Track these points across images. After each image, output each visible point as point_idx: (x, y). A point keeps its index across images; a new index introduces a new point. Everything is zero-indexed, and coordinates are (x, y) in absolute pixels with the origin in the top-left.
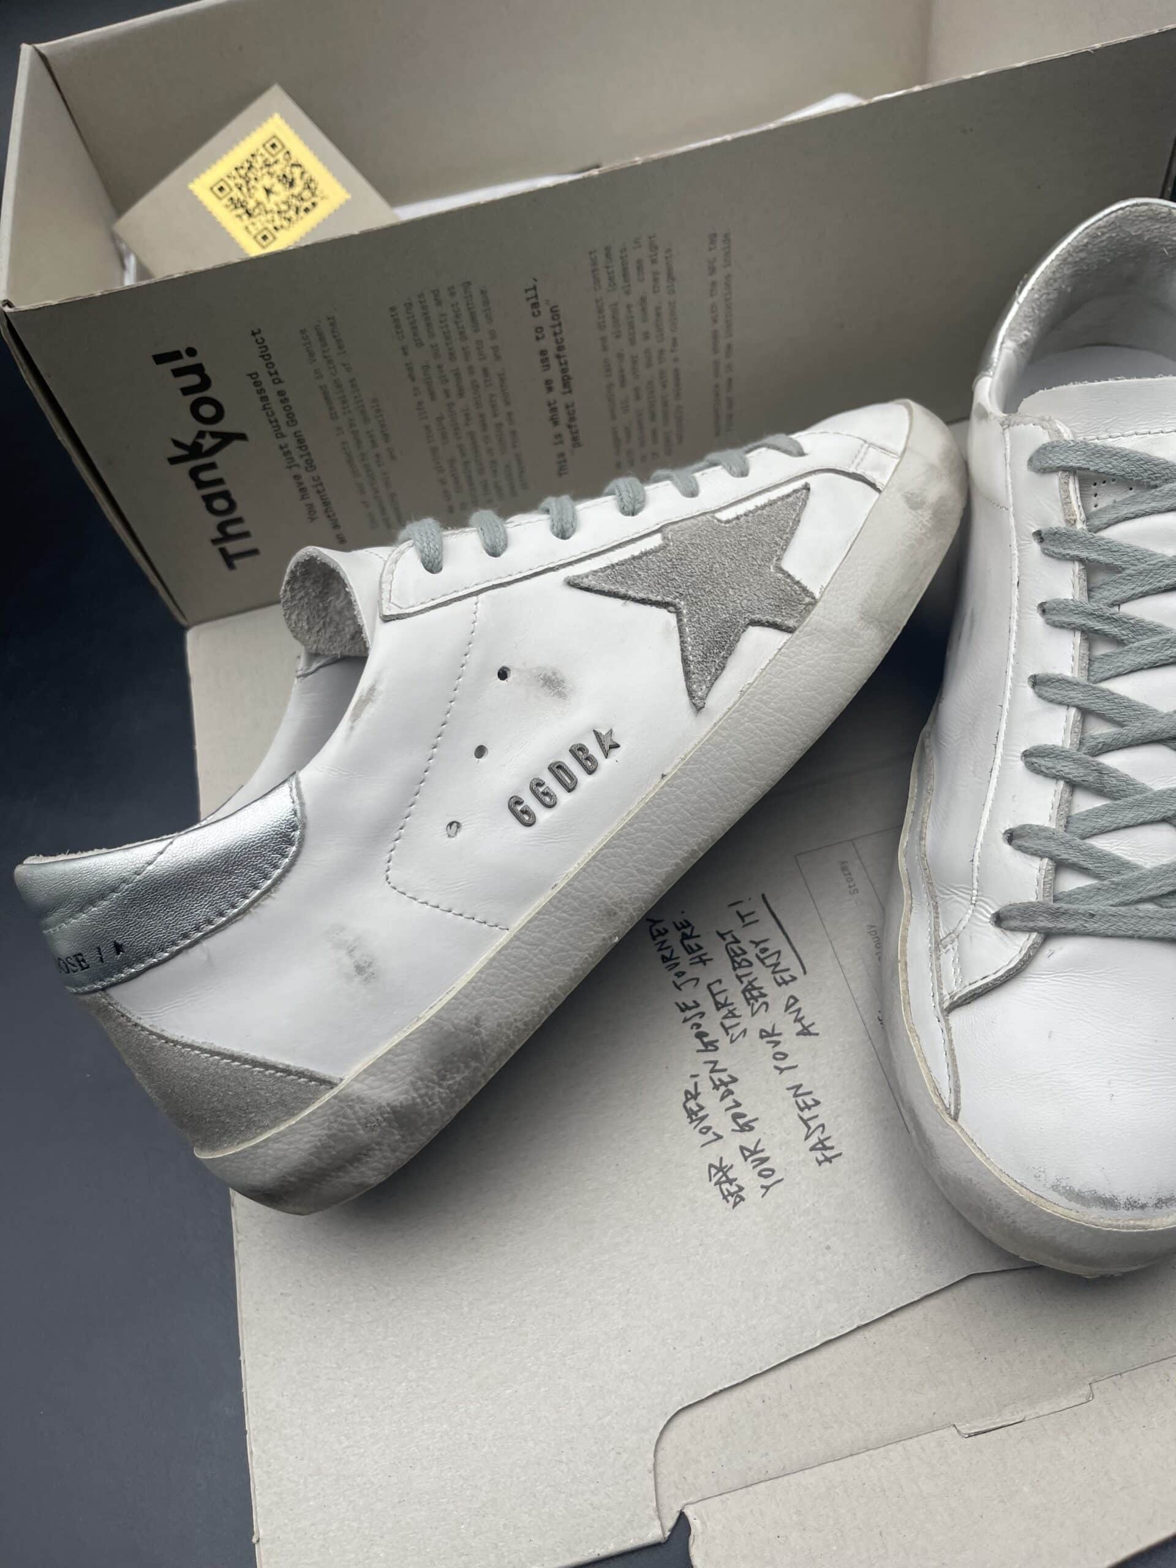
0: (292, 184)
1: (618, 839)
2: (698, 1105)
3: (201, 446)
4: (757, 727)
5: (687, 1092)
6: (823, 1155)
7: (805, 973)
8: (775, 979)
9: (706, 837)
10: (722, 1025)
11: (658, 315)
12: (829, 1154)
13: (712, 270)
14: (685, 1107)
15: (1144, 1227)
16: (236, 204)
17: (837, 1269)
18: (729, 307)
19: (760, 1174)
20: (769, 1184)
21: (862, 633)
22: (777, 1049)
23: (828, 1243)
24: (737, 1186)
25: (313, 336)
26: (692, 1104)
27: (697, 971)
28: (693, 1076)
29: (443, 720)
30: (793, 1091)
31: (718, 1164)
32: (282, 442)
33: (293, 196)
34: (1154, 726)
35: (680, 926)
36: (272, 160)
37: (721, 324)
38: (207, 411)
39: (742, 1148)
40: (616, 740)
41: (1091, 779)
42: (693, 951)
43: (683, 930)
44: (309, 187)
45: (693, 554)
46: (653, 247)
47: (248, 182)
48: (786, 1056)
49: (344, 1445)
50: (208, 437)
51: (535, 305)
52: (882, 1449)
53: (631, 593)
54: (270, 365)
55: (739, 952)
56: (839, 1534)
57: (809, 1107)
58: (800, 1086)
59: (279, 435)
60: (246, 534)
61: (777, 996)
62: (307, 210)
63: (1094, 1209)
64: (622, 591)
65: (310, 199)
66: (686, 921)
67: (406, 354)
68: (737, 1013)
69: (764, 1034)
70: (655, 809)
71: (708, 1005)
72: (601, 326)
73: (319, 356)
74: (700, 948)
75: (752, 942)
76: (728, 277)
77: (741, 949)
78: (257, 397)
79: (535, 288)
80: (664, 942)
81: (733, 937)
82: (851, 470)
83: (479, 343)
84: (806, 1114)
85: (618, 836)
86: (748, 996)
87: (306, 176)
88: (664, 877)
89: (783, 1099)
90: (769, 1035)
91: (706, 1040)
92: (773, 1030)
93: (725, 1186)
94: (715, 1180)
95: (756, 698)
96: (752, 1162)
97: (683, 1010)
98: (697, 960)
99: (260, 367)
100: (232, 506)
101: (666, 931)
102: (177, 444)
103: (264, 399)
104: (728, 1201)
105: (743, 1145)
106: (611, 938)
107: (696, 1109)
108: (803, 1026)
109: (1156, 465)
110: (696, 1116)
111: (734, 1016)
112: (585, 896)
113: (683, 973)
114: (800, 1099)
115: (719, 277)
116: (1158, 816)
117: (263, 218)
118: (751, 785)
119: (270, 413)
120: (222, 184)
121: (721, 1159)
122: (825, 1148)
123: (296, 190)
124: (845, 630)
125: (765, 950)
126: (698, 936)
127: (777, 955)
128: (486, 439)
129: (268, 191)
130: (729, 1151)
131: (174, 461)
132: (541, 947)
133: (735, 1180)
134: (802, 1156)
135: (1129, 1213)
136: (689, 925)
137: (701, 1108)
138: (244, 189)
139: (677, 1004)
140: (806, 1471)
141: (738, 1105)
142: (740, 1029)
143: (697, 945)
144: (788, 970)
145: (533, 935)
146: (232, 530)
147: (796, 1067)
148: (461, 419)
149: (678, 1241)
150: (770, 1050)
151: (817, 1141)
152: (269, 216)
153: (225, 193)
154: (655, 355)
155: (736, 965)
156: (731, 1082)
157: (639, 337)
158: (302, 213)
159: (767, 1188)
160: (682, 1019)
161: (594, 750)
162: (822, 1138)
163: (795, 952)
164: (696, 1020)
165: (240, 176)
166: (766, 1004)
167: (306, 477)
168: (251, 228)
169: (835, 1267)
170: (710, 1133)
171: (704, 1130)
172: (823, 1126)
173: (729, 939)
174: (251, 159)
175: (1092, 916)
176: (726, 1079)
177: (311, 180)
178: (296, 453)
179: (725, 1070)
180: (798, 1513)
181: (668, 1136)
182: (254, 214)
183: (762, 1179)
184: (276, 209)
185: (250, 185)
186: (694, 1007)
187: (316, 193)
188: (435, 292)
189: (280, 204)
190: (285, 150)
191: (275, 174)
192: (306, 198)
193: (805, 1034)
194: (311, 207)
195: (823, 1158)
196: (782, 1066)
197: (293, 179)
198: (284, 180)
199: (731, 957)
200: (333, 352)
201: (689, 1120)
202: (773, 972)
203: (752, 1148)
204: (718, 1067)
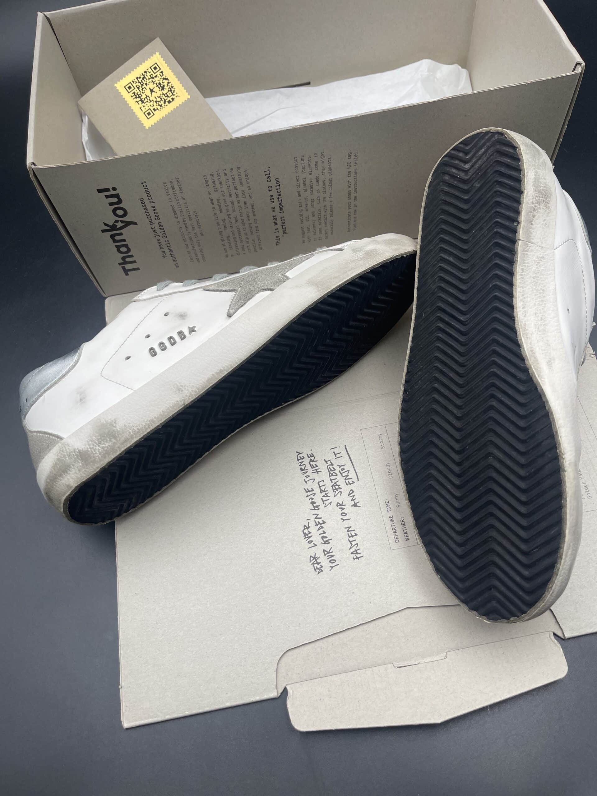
0: (163, 88)
2: (308, 531)
3: (116, 226)
5: (305, 526)
6: (356, 556)
7: (358, 480)
8: (346, 482)
10: (322, 499)
11: (324, 183)
12: (358, 556)
13: (349, 167)
14: (303, 532)
16: (137, 96)
17: (356, 602)
18: (356, 182)
19: (330, 562)
20: (333, 566)
22: (343, 511)
24: (320, 565)
25: (169, 185)
26: (306, 531)
27: (315, 476)
28: (307, 519)
30: (347, 529)
31: (314, 556)
32: (153, 226)
33: (163, 94)
35: (310, 456)
36: (154, 75)
37: (352, 188)
38: (120, 212)
39: (324, 551)
42: (314, 467)
43: (311, 458)
44: (171, 91)
46: (323, 157)
47: (142, 85)
48: (346, 514)
49: (157, 653)
50: (119, 222)
51: (269, 177)
52: (364, 670)
54: (149, 196)
55: (333, 469)
56: (343, 700)
57: (353, 536)
58: (351, 527)
59: (152, 223)
61: (346, 489)
62: (169, 102)
65: (171, 96)
66: (312, 454)
67: (210, 194)
68: (328, 495)
69: (338, 504)
71: (317, 490)
72: (298, 187)
73: (171, 193)
74: (317, 466)
75: (338, 465)
76: (356, 170)
77: (333, 468)
78: (142, 208)
79: (269, 171)
80: (302, 462)
81: (331, 462)
83: (243, 191)
84: (351, 539)
86: (334, 488)
87: (170, 85)
89: (343, 532)
90: (340, 505)
91: (315, 505)
92: (342, 503)
93: (315, 565)
94: (312, 562)
96: (328, 556)
97: (307, 492)
98: (315, 471)
99: (145, 196)
100: (129, 250)
101: (304, 458)
102: (106, 225)
103: (146, 209)
104: (316, 571)
105: (325, 549)
107: (307, 533)
108: (354, 502)
110: (307, 536)
111: (327, 496)
113: (309, 476)
114: (349, 533)
115: (352, 169)
117: (149, 104)
120: (130, 85)
121: (315, 554)
122: (357, 553)
123: (165, 92)
125: (344, 469)
126: (317, 461)
127: (348, 472)
128: (244, 229)
129: (152, 91)
130: (318, 551)
131: (103, 231)
133: (320, 563)
134: (348, 555)
136: (313, 456)
137: (310, 533)
138: (141, 89)
139: (305, 489)
140: (335, 676)
141: (324, 533)
142: (329, 502)
143: (315, 465)
144: (351, 479)
146: (128, 260)
147: (349, 519)
148: (233, 221)
149: (295, 585)
150: (340, 511)
151: (354, 550)
152: (151, 104)
153: (131, 90)
154: (322, 199)
155: (331, 475)
156: (322, 523)
157: (315, 192)
158: (167, 103)
159: (332, 567)
160: (306, 495)
162: (356, 549)
163: (355, 471)
164: (312, 496)
165: (139, 82)
166: (341, 492)
167: (163, 241)
168: (143, 108)
169: (355, 601)
170: (312, 543)
171: (310, 542)
172: (357, 544)
173: (329, 463)
174: (144, 74)
176: (321, 522)
177: (172, 87)
178: (158, 231)
179: (321, 518)
180: (329, 691)
181: (295, 543)
182: (145, 102)
183: (330, 563)
184: (155, 100)
185: (143, 87)
186: (311, 491)
187: (174, 94)
188: (225, 170)
189: (157, 98)
190: (160, 71)
191: (155, 83)
192: (169, 96)
193: (355, 506)
194: (171, 100)
195: (356, 557)
196: (344, 519)
197: (164, 86)
198: (159, 86)
199: (329, 471)
200: (177, 192)
201: (304, 537)
202: (345, 479)
203: (328, 551)
204: (318, 517)
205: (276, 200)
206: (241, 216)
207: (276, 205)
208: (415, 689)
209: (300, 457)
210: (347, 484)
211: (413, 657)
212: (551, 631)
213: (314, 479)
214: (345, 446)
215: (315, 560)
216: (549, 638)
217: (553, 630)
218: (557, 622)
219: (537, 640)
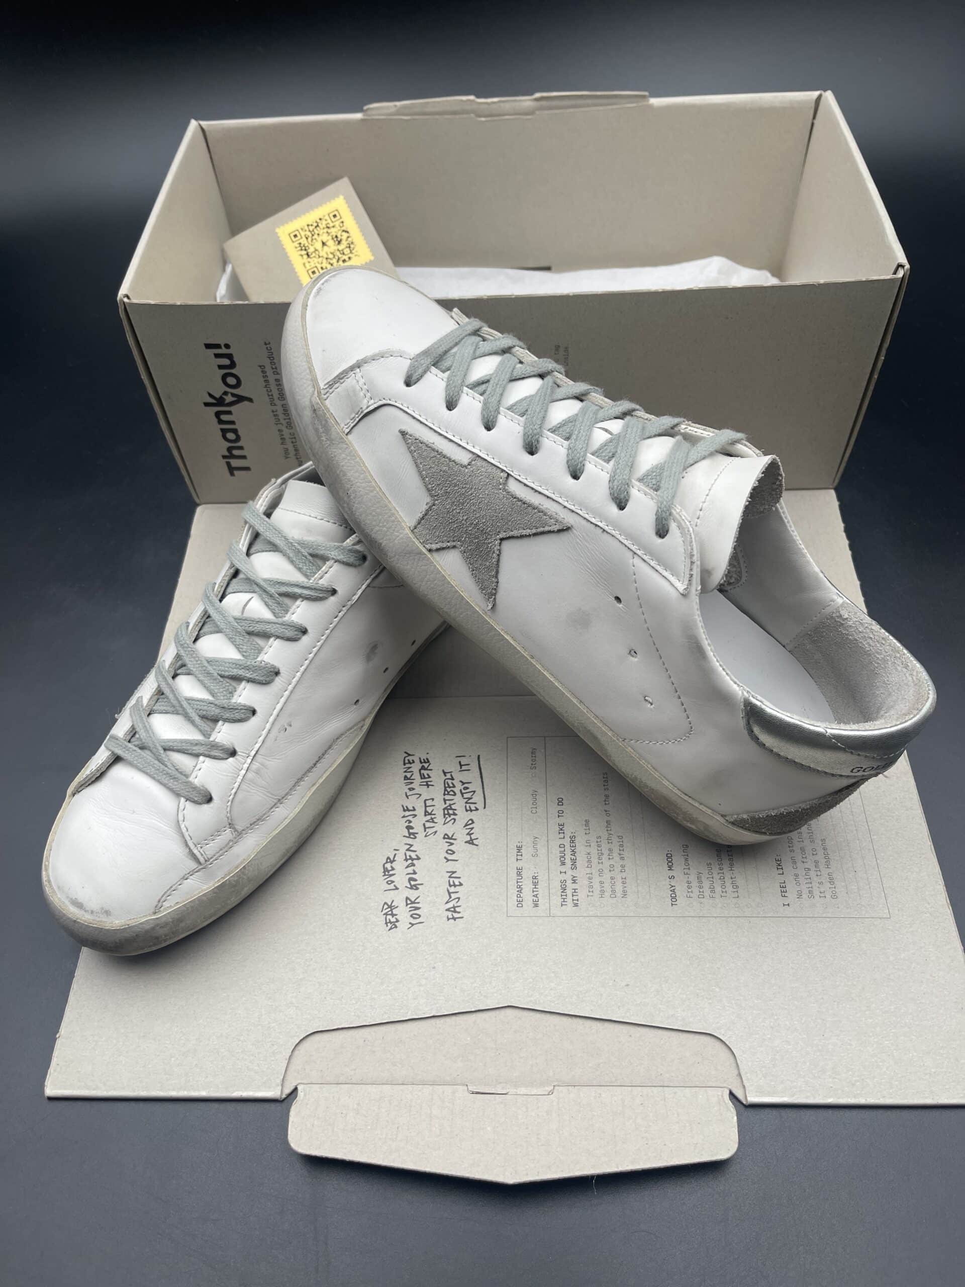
0: (339, 242)
2: (392, 867)
3: (224, 400)
5: (388, 858)
6: (452, 915)
7: (485, 808)
8: (466, 807)
10: (424, 825)
12: (456, 915)
14: (384, 866)
16: (302, 247)
19: (411, 916)
20: (415, 923)
22: (451, 848)
24: (396, 919)
26: (388, 866)
27: (423, 790)
28: (395, 850)
30: (449, 874)
31: (390, 904)
32: (274, 408)
33: (338, 250)
35: (423, 761)
36: (331, 225)
38: (231, 381)
39: (407, 898)
42: (425, 778)
43: (424, 764)
44: (350, 247)
47: (313, 235)
48: (454, 853)
50: (230, 395)
52: (421, 1086)
55: (451, 785)
57: (455, 886)
58: (455, 872)
59: (272, 403)
60: (244, 457)
61: (462, 816)
62: (344, 261)
65: (348, 254)
66: (427, 759)
68: (435, 820)
69: (446, 837)
71: (420, 811)
74: (429, 777)
75: (461, 781)
77: (453, 784)
78: (262, 380)
80: (409, 768)
81: (451, 775)
84: (452, 889)
86: (446, 812)
87: (349, 239)
89: (443, 877)
90: (449, 838)
91: (411, 831)
92: (452, 836)
93: (389, 917)
94: (384, 912)
96: (410, 907)
97: (404, 810)
98: (425, 783)
99: (267, 363)
100: (238, 438)
101: (413, 762)
103: (267, 381)
104: (387, 926)
105: (409, 896)
107: (390, 868)
108: (471, 838)
110: (388, 873)
111: (433, 822)
113: (413, 789)
114: (451, 880)
117: (316, 260)
119: (269, 390)
120: (297, 233)
121: (393, 901)
122: (455, 912)
123: (341, 247)
125: (467, 788)
126: (431, 770)
127: (472, 793)
129: (324, 244)
130: (398, 898)
131: (207, 404)
133: (396, 915)
134: (440, 912)
136: (428, 762)
137: (393, 869)
138: (310, 239)
139: (403, 806)
140: (374, 1085)
141: (415, 873)
142: (433, 830)
143: (428, 775)
144: (475, 803)
146: (235, 452)
147: (457, 861)
149: (350, 940)
150: (446, 846)
151: (452, 906)
152: (320, 260)
153: (297, 239)
155: (446, 793)
156: (415, 859)
158: (341, 262)
159: (413, 925)
160: (402, 815)
162: (455, 905)
163: (484, 794)
164: (410, 818)
165: (309, 231)
166: (455, 820)
167: (286, 432)
168: (307, 265)
169: (434, 980)
170: (392, 885)
171: (390, 882)
172: (459, 898)
173: (448, 776)
174: (318, 221)
176: (414, 857)
177: (352, 243)
178: (281, 417)
179: (415, 851)
180: (358, 1104)
181: (368, 880)
182: (312, 256)
183: (412, 919)
184: (325, 256)
185: (314, 237)
186: (411, 810)
187: (353, 251)
189: (329, 254)
190: (341, 220)
191: (331, 234)
192: (346, 253)
193: (470, 843)
194: (347, 259)
195: (451, 917)
196: (449, 858)
197: (341, 240)
198: (335, 239)
199: (445, 787)
201: (383, 874)
202: (466, 803)
203: (413, 900)
204: (411, 849)
208: (489, 1129)
209: (408, 760)
210: (467, 811)
211: (501, 1083)
212: (727, 1088)
213: (420, 795)
214: (479, 756)
215: (389, 909)
216: (720, 1097)
217: (730, 1087)
218: (740, 1075)
219: (700, 1096)
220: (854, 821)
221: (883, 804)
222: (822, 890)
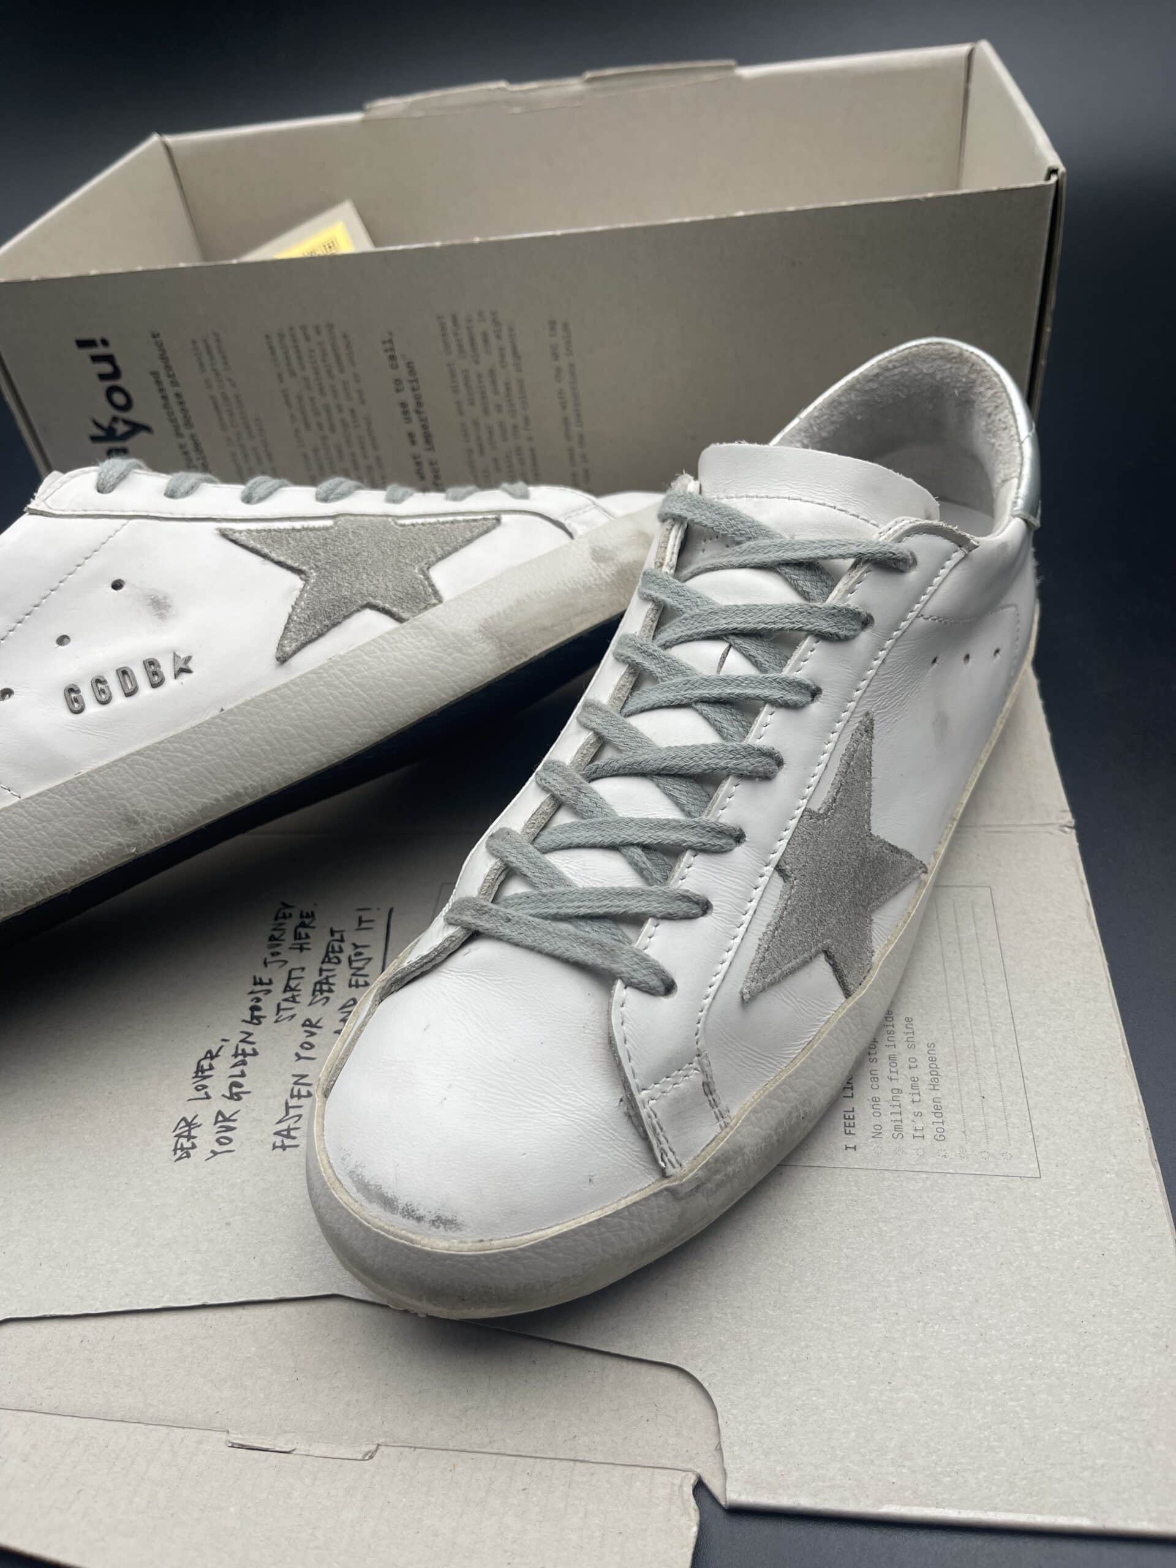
1: (152, 751)
2: (210, 1065)
3: (113, 429)
4: (331, 694)
5: (210, 1052)
6: (282, 1141)
8: (350, 981)
9: (255, 784)
11: (508, 390)
13: (556, 356)
14: (199, 1062)
15: (412, 1241)
17: (222, 1246)
19: (218, 1140)
20: (218, 1151)
21: (475, 643)
22: (310, 1040)
23: (231, 1220)
25: (201, 346)
27: (292, 955)
28: (223, 1040)
29: (37, 603)
30: (296, 1079)
31: (190, 1120)
32: (182, 441)
34: (641, 756)
35: (305, 916)
37: (570, 411)
38: (119, 399)
39: (220, 1113)
40: (191, 665)
41: (569, 795)
42: (300, 938)
43: (304, 919)
45: (350, 540)
46: (496, 323)
48: (312, 1046)
50: (120, 423)
51: (392, 358)
53: (273, 555)
54: (168, 367)
55: (337, 950)
57: (299, 1096)
58: (306, 1076)
59: (179, 434)
61: (342, 995)
63: (374, 1205)
64: (266, 551)
66: (313, 913)
67: (281, 380)
68: (298, 999)
70: (201, 736)
71: (279, 985)
72: (455, 390)
73: (208, 368)
74: (308, 937)
75: (354, 944)
76: (572, 366)
77: (340, 947)
78: (158, 396)
79: (391, 341)
80: (281, 924)
82: (561, 520)
83: (345, 383)
84: (294, 1102)
85: (153, 748)
86: (318, 988)
88: (200, 806)
89: (285, 1083)
90: (311, 1025)
91: (256, 1013)
92: (317, 1022)
93: (182, 1140)
94: (178, 1132)
95: (339, 667)
97: (255, 984)
98: (298, 946)
99: (159, 366)
101: (291, 915)
102: (98, 425)
103: (164, 397)
104: (175, 1154)
105: (223, 1111)
106: (129, 846)
107: (206, 1067)
109: (742, 522)
110: (203, 1073)
111: (294, 1001)
112: (104, 793)
113: (278, 953)
114: (297, 1087)
116: (607, 841)
118: (314, 748)
119: (170, 412)
121: (196, 1116)
122: (288, 1136)
124: (455, 635)
125: (360, 954)
126: (314, 928)
127: (366, 961)
130: (207, 1112)
131: (93, 439)
132: (44, 824)
133: (194, 1137)
134: (265, 1136)
135: (405, 1221)
136: (314, 916)
137: (211, 1068)
141: (242, 1075)
142: (290, 1013)
143: (306, 934)
144: (367, 976)
145: (39, 809)
147: (314, 1059)
148: (334, 452)
149: (111, 1174)
150: (302, 1037)
151: (286, 1127)
154: (509, 429)
155: (327, 960)
156: (250, 1055)
157: (492, 408)
159: (215, 1153)
160: (251, 992)
161: (167, 668)
162: (291, 1127)
163: (385, 956)
164: (261, 995)
166: (328, 998)
169: (222, 1243)
170: (203, 1092)
171: (200, 1088)
172: (301, 1116)
173: (337, 936)
175: (509, 920)
176: (249, 1051)
178: (193, 455)
179: (253, 1043)
180: (34, 1446)
181: (169, 1083)
183: (217, 1144)
186: (266, 984)
188: (304, 328)
195: (280, 1144)
196: (302, 1055)
199: (327, 952)
200: (220, 366)
201: (194, 1075)
202: (353, 975)
203: (227, 1116)
204: (249, 1039)
205: (414, 416)
206: (349, 442)
207: (416, 427)
210: (350, 986)
211: (285, 1432)
212: (693, 1472)
213: (286, 962)
214: (390, 909)
215: (187, 1128)
216: (676, 1488)
217: (698, 1471)
218: (719, 1449)
219: (638, 1484)
220: (990, 1017)
221: (1044, 991)
222: (919, 1126)
